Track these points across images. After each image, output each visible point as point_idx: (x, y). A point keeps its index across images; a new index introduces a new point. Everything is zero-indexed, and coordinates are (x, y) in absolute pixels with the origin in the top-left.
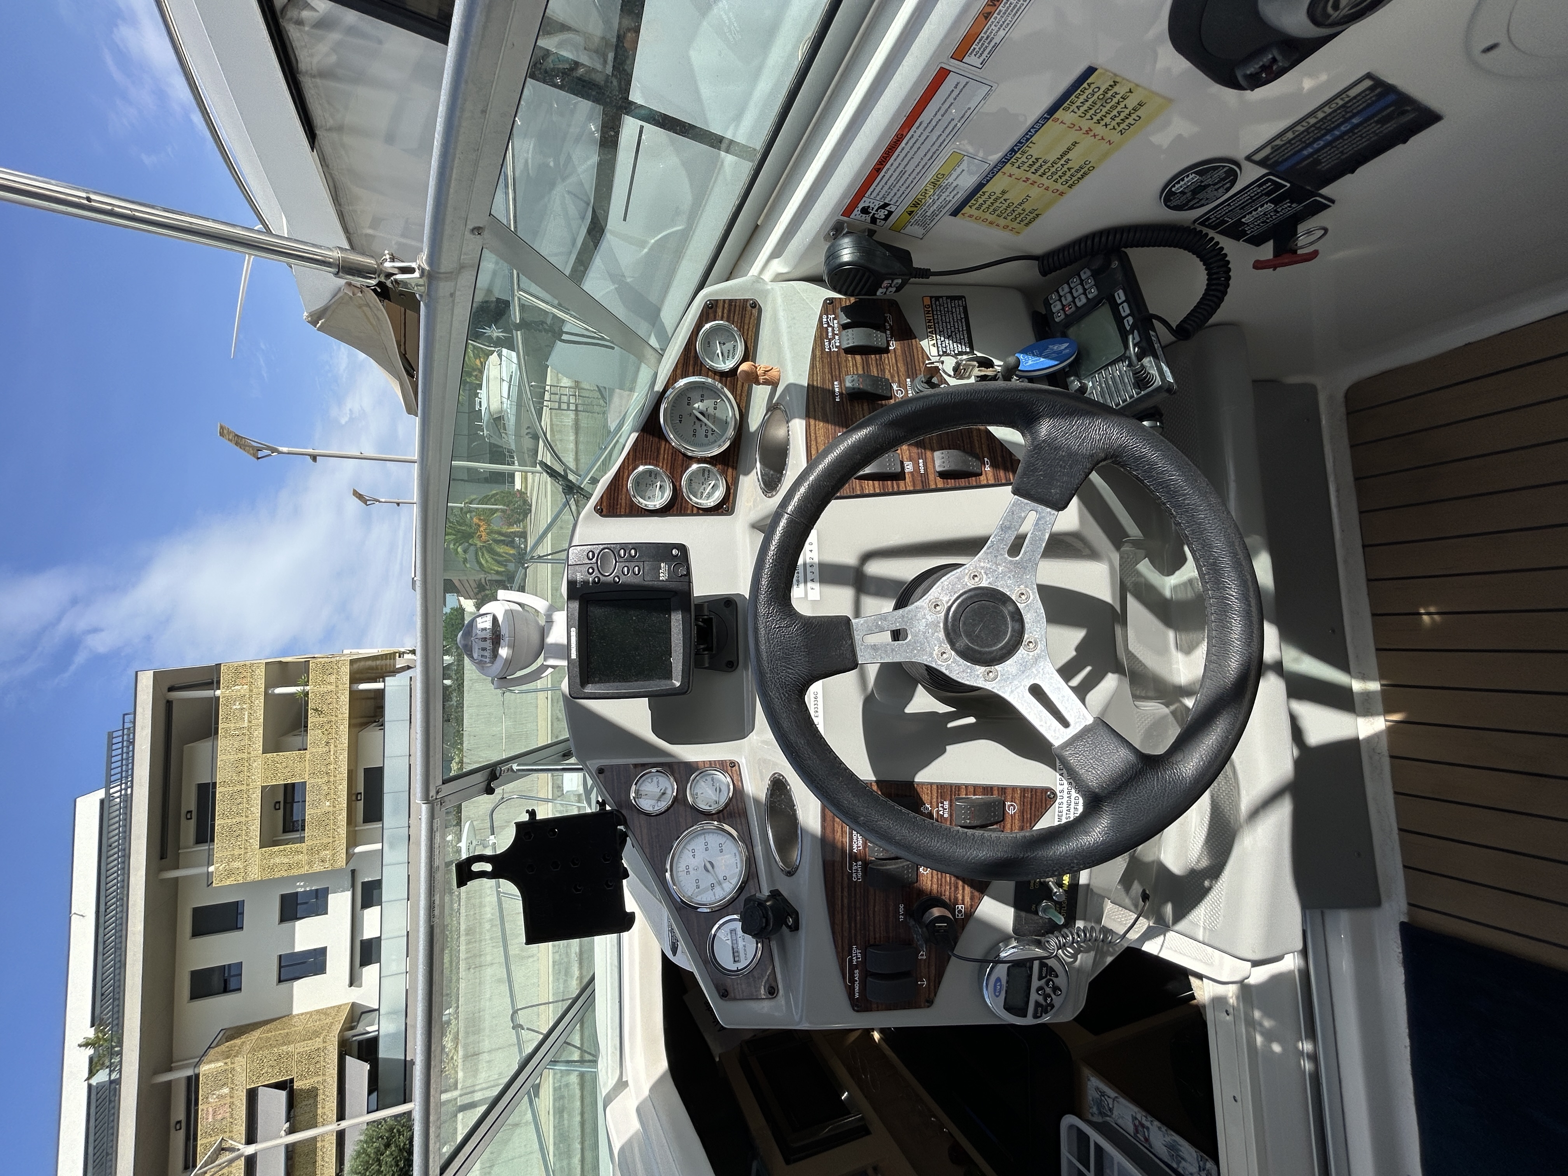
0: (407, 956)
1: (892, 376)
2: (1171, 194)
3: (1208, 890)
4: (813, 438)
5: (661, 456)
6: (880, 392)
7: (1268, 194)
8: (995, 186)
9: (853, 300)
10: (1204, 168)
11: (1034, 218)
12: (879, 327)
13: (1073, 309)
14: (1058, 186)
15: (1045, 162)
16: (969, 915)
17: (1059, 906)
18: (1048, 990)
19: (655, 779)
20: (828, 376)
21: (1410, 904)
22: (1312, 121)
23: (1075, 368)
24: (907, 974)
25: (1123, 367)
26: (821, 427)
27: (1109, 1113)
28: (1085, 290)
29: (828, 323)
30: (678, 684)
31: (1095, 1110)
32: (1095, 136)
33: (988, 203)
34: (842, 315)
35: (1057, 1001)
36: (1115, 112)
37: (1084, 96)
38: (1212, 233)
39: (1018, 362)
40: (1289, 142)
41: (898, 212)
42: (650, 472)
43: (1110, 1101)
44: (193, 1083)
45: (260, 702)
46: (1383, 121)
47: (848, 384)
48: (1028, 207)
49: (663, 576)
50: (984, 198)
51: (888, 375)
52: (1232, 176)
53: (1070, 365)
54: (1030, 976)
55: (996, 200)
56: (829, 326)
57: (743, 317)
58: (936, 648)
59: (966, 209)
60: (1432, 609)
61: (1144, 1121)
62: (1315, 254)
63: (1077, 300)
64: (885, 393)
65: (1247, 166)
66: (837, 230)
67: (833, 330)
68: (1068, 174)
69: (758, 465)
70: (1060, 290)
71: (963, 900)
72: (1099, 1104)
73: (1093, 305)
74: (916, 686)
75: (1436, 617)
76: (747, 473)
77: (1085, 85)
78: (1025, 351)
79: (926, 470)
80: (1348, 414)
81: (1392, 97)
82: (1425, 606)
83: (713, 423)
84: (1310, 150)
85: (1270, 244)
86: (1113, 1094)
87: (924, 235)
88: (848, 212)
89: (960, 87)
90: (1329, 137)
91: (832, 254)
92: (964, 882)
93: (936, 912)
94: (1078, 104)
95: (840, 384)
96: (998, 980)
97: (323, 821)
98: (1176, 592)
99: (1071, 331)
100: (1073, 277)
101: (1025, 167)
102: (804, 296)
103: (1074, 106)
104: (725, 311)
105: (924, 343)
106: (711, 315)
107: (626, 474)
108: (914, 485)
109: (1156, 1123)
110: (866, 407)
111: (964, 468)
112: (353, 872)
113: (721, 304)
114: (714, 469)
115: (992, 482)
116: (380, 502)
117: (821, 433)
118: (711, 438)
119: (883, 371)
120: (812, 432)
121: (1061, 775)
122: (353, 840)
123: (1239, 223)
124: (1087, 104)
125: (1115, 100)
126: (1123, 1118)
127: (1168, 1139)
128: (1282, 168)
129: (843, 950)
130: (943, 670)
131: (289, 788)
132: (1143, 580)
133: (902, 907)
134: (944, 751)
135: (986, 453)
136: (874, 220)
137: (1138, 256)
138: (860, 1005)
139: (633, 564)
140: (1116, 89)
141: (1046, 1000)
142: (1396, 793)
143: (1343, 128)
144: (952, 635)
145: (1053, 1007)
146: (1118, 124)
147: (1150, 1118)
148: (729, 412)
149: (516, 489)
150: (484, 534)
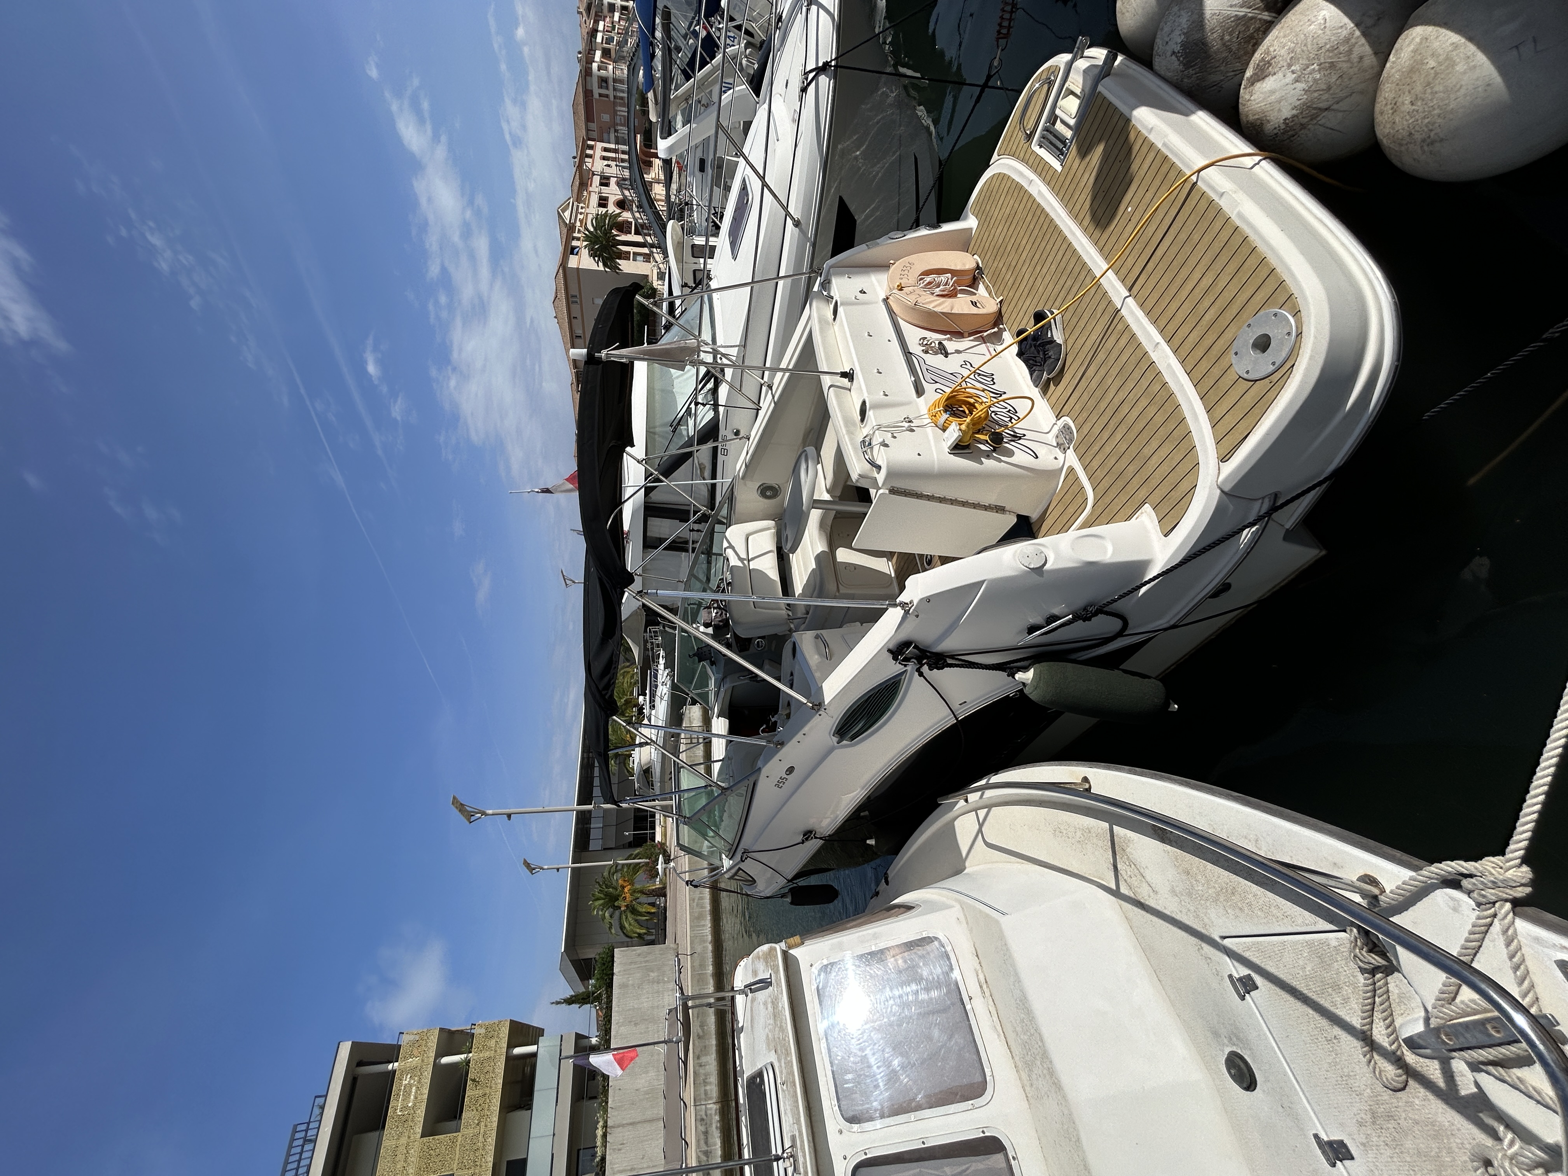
45: (427, 1076)
116: (543, 869)
149: (656, 842)
150: (628, 895)
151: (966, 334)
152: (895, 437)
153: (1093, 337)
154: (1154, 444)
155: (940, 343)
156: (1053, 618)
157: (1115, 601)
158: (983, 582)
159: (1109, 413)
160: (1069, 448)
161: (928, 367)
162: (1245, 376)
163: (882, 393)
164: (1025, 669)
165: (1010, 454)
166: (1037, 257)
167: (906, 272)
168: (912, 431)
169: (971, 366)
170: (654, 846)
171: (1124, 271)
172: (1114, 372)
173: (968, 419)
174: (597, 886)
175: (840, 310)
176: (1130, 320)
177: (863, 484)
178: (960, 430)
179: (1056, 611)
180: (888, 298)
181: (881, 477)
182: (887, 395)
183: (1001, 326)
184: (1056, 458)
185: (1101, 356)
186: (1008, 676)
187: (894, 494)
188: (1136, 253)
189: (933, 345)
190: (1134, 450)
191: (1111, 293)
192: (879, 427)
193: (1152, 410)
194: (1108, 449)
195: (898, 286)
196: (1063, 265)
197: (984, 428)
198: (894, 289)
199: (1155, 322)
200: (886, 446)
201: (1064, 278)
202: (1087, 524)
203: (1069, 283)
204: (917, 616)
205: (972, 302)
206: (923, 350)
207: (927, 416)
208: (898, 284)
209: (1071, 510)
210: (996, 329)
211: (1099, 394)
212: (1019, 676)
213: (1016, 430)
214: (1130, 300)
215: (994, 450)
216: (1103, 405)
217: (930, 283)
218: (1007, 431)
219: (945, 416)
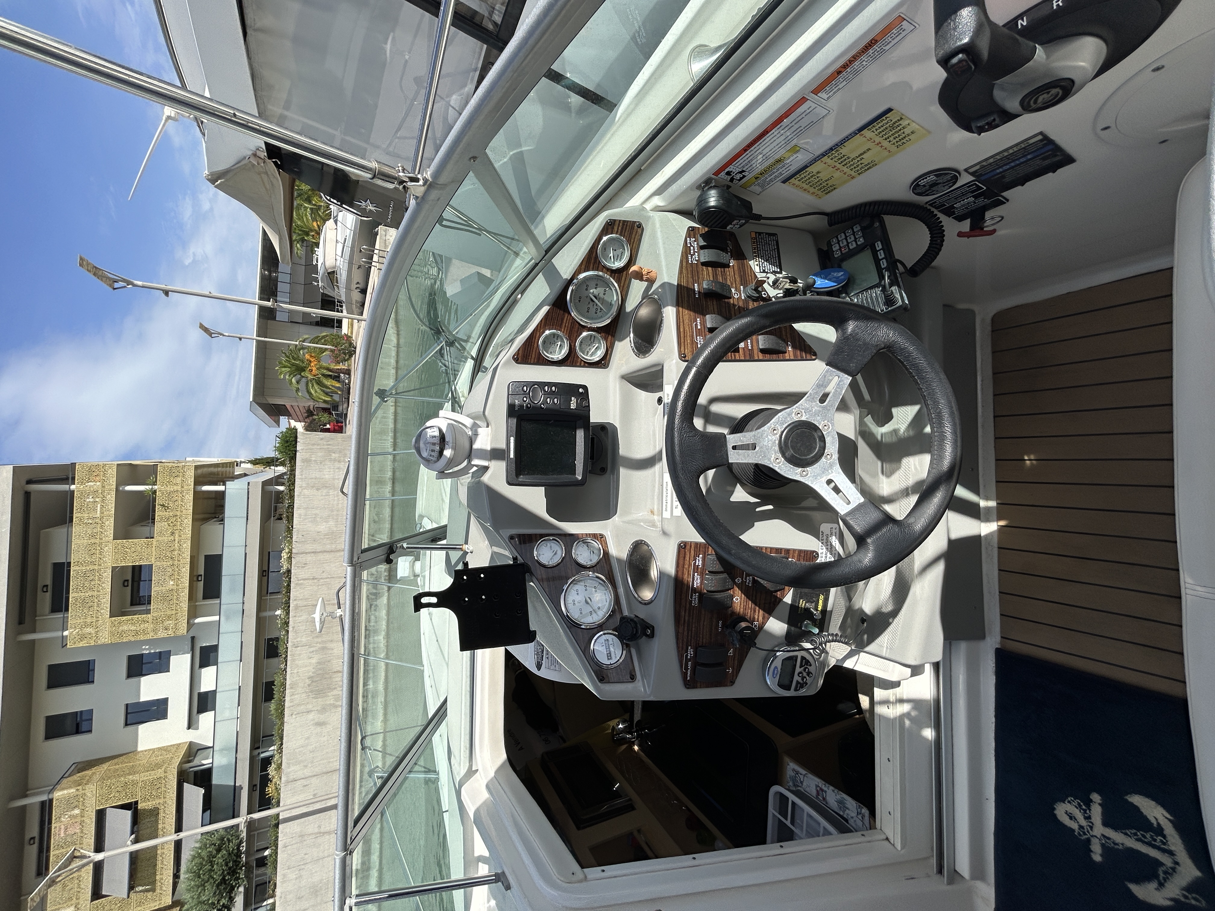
0: (239, 705)
1: (732, 284)
2: (918, 185)
3: (889, 624)
4: (681, 320)
5: (564, 324)
6: (725, 293)
7: (973, 192)
8: (813, 169)
9: (706, 229)
10: (939, 172)
11: (832, 190)
12: (724, 250)
13: (847, 250)
14: (852, 173)
15: (848, 158)
16: (761, 627)
17: (815, 623)
18: (805, 674)
19: (548, 544)
20: (690, 280)
21: (1002, 637)
22: (1006, 154)
23: (845, 289)
24: (720, 664)
25: (878, 291)
26: (686, 314)
27: (800, 785)
28: (856, 239)
29: (690, 244)
30: (580, 478)
31: (791, 784)
32: (882, 146)
33: (807, 178)
34: (701, 239)
35: (809, 680)
36: (897, 135)
37: (882, 124)
38: (936, 212)
39: (815, 282)
40: (990, 164)
41: (749, 176)
42: (554, 335)
43: (802, 777)
44: (46, 808)
45: (111, 498)
46: (1044, 159)
47: (705, 286)
48: (830, 183)
49: (573, 406)
50: (805, 175)
51: (729, 283)
52: (955, 179)
53: (842, 286)
54: (795, 665)
55: (812, 177)
56: (691, 246)
57: (631, 234)
58: (773, 456)
59: (792, 180)
60: (1032, 457)
61: (823, 788)
62: (994, 231)
63: (850, 245)
64: (728, 295)
65: (965, 174)
66: (706, 184)
67: (694, 249)
68: (860, 166)
69: (632, 335)
70: (839, 236)
71: (758, 619)
72: (794, 779)
73: (860, 249)
74: (735, 486)
75: (1034, 462)
76: (621, 340)
77: (884, 118)
78: (816, 275)
79: (752, 347)
80: (993, 331)
81: (1051, 147)
82: (1028, 454)
83: (602, 304)
84: (1001, 170)
85: (968, 221)
86: (803, 772)
87: (760, 192)
88: (717, 173)
89: (811, 109)
90: (1013, 164)
91: (702, 200)
92: (760, 608)
93: (743, 625)
94: (877, 127)
95: (699, 286)
96: (776, 668)
97: (166, 598)
98: (885, 438)
99: (845, 265)
100: (848, 229)
101: (835, 159)
102: (674, 223)
103: (874, 129)
104: (620, 228)
105: (751, 263)
106: (610, 230)
107: (538, 335)
108: (745, 356)
109: (831, 788)
110: (715, 303)
111: (777, 348)
112: (193, 638)
113: (617, 223)
114: (598, 336)
115: (792, 358)
116: (224, 335)
117: (686, 317)
118: (598, 315)
119: (726, 279)
120: (681, 316)
121: (822, 543)
122: (193, 613)
123: (952, 207)
124: (882, 129)
125: (899, 128)
126: (809, 787)
127: (838, 797)
128: (983, 178)
129: (682, 648)
130: (776, 469)
131: (137, 570)
132: (867, 429)
133: (720, 622)
134: (754, 525)
135: (789, 339)
136: (732, 180)
137: (889, 220)
138: (689, 684)
139: (553, 396)
140: (901, 122)
141: (803, 680)
142: (999, 570)
143: (1022, 160)
144: (783, 449)
145: (807, 684)
146: (897, 142)
147: (827, 785)
148: (615, 298)
149: (343, 333)
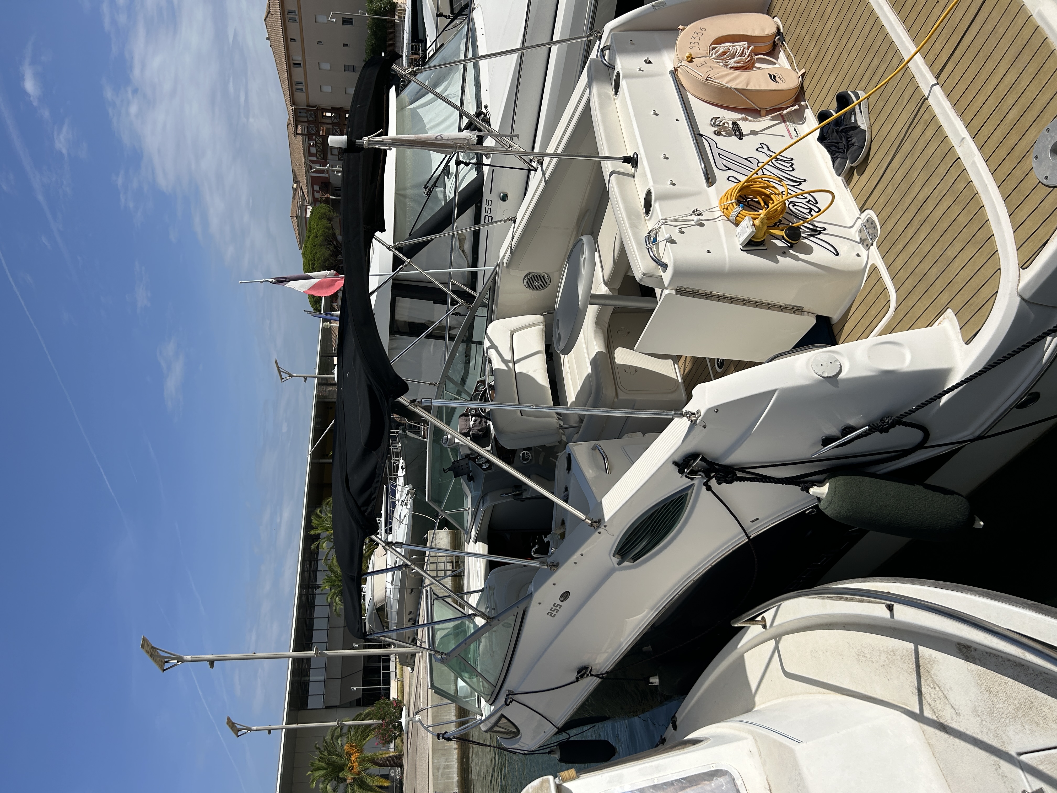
116: (251, 730)
149: (391, 699)
150: (355, 764)
151: (763, 113)
152: (682, 232)
153: (899, 125)
154: (958, 246)
155: (734, 123)
156: (848, 430)
157: (912, 411)
158: (774, 391)
159: (913, 209)
160: (872, 244)
161: (721, 152)
162: (1045, 181)
163: (669, 182)
164: (820, 483)
165: (808, 250)
166: (843, 28)
167: (697, 39)
168: (702, 225)
169: (769, 149)
170: (388, 705)
171: (931, 56)
172: (920, 164)
173: (763, 213)
174: (317, 753)
175: (623, 83)
176: (937, 110)
177: (648, 283)
178: (754, 225)
179: (852, 422)
180: (676, 70)
181: (667, 277)
182: (674, 184)
183: (803, 103)
184: (858, 255)
185: (907, 146)
186: (802, 490)
187: (681, 294)
188: (944, 37)
189: (726, 125)
190: (937, 251)
191: (918, 78)
192: (666, 221)
193: (956, 209)
194: (911, 248)
195: (688, 57)
196: (869, 41)
197: (780, 221)
198: (683, 60)
199: (961, 115)
200: (673, 242)
201: (871, 55)
202: (889, 330)
203: (876, 62)
204: (704, 427)
205: (770, 75)
206: (715, 132)
207: (718, 209)
208: (687, 55)
209: (873, 312)
210: (797, 107)
211: (904, 187)
212: (814, 490)
213: (816, 224)
214: (937, 89)
215: (791, 246)
216: (908, 200)
217: (724, 53)
218: (806, 225)
219: (738, 209)
